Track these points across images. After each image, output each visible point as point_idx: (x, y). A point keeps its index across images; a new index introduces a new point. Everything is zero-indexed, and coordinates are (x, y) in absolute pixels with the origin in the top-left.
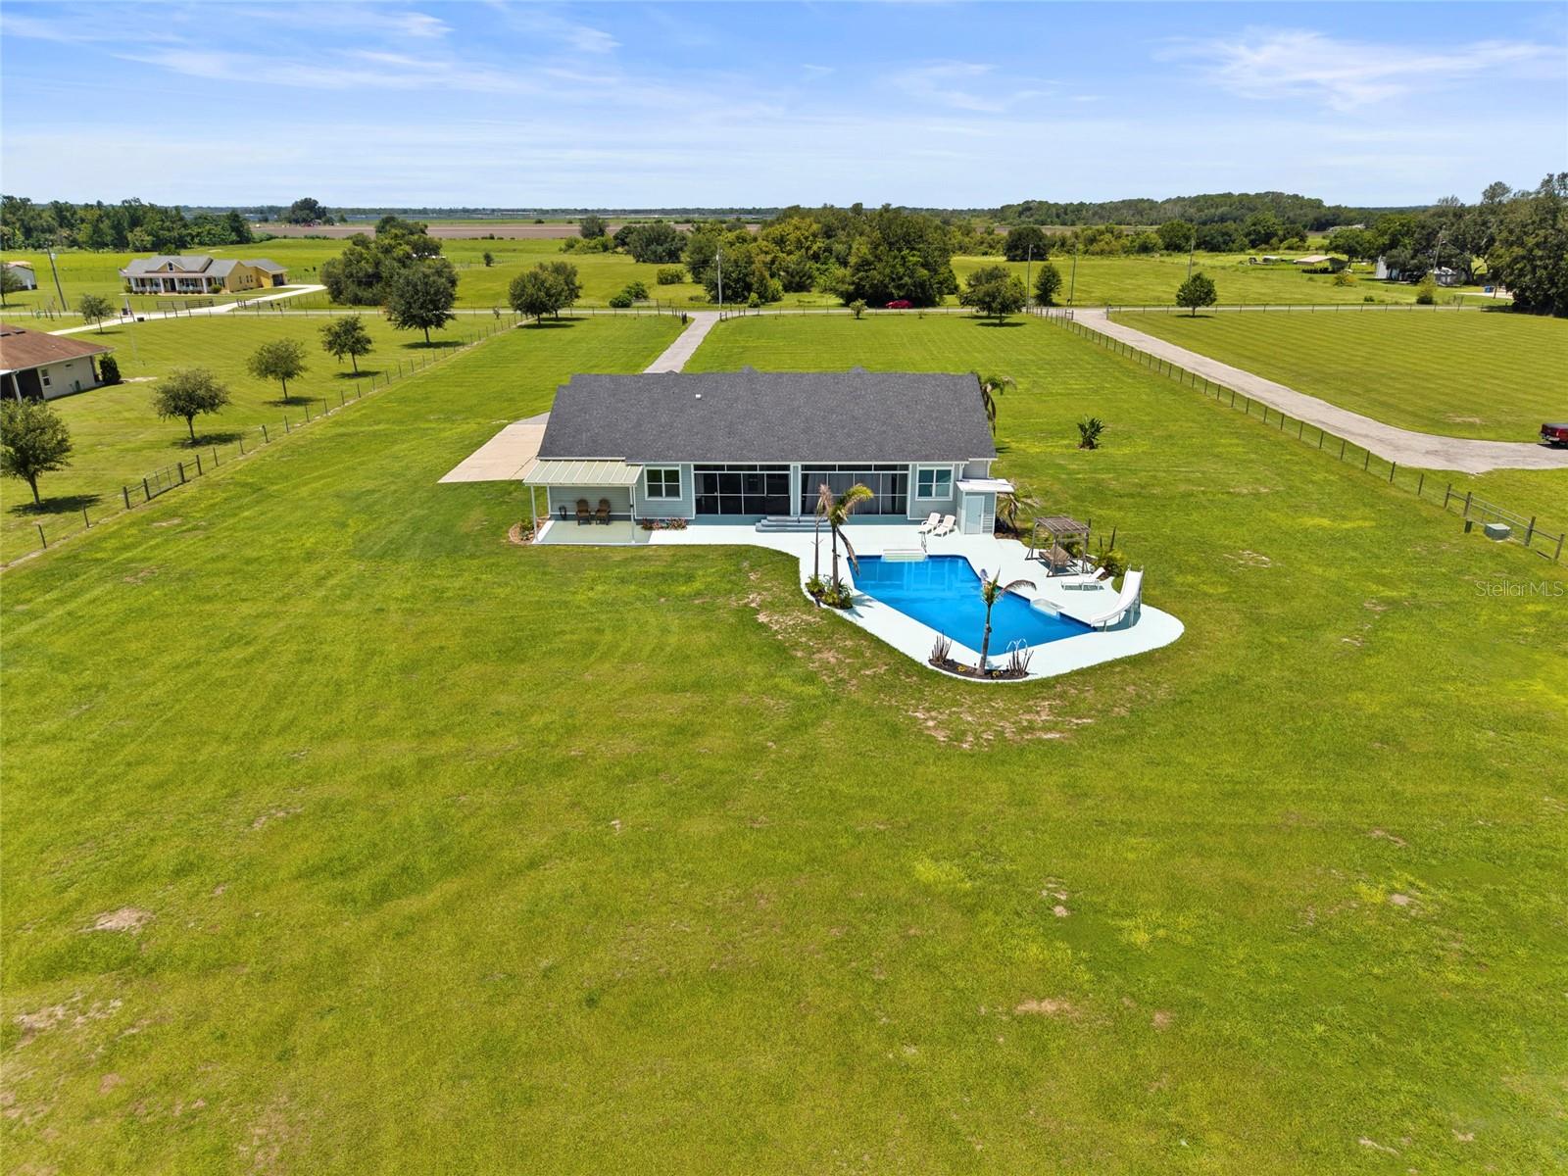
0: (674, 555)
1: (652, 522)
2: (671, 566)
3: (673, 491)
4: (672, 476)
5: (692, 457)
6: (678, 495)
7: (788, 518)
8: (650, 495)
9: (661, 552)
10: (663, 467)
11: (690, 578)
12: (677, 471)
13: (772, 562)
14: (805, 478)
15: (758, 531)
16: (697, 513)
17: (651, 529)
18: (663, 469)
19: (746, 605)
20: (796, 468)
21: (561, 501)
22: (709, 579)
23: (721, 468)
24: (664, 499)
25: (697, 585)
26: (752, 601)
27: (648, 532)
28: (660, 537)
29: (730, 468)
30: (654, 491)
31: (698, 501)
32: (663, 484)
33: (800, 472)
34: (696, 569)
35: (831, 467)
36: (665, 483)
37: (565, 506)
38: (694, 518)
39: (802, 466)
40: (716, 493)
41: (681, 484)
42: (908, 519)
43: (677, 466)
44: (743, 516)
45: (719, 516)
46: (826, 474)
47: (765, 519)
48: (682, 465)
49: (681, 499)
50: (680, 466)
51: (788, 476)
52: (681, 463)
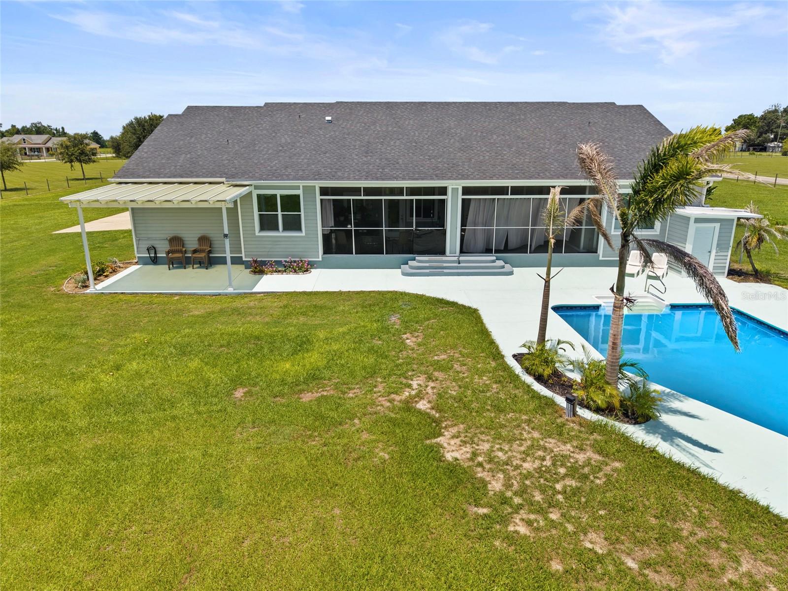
0: (285, 306)
1: (264, 263)
2: (276, 323)
3: (293, 224)
4: (292, 203)
5: (318, 176)
6: (299, 229)
7: (444, 258)
8: (262, 228)
9: (267, 303)
10: (280, 188)
11: (302, 344)
12: (298, 196)
13: (436, 316)
14: (466, 204)
15: (404, 274)
16: (325, 252)
17: (262, 272)
18: (279, 193)
19: (408, 406)
20: (455, 190)
21: (148, 239)
22: (335, 347)
23: (356, 191)
24: (281, 233)
25: (314, 358)
26: (420, 396)
27: (257, 276)
28: (271, 283)
29: (369, 191)
30: (268, 224)
31: (326, 238)
32: (280, 213)
33: (460, 197)
34: (316, 327)
35: (502, 190)
36: (282, 212)
37: (155, 246)
38: (320, 259)
39: (463, 187)
40: (349, 226)
41: (302, 213)
42: (601, 258)
43: (298, 188)
44: (384, 257)
45: (354, 257)
46: (494, 199)
47: (414, 259)
48: (303, 186)
49: (303, 234)
50: (301, 188)
51: (443, 201)
52: (302, 183)
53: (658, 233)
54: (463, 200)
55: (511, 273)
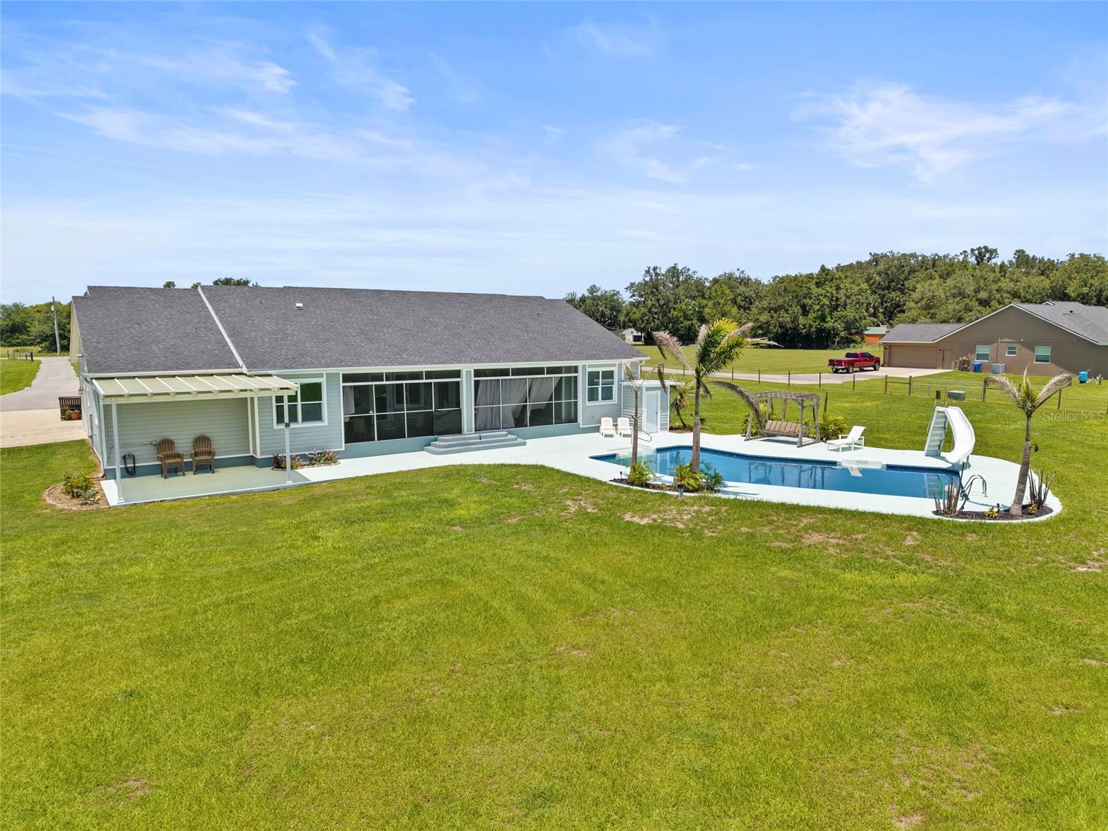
3: (313, 414)
4: (313, 391)
6: (320, 418)
7: (465, 436)
8: (279, 421)
10: (301, 377)
12: (320, 385)
14: (477, 385)
16: (346, 442)
18: (299, 381)
20: (468, 373)
21: (125, 445)
23: (378, 377)
24: (301, 425)
29: (390, 376)
31: (349, 426)
32: (299, 404)
33: (473, 378)
35: (504, 372)
36: (302, 401)
37: (133, 453)
38: (343, 449)
39: (474, 370)
40: (371, 412)
41: (324, 402)
42: (581, 426)
43: (321, 375)
44: (407, 440)
45: (376, 443)
46: (498, 380)
47: (436, 440)
48: (327, 374)
49: (326, 423)
50: (325, 376)
51: (458, 384)
52: (325, 371)
53: (616, 402)
54: (475, 381)
55: (524, 444)
